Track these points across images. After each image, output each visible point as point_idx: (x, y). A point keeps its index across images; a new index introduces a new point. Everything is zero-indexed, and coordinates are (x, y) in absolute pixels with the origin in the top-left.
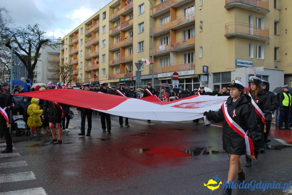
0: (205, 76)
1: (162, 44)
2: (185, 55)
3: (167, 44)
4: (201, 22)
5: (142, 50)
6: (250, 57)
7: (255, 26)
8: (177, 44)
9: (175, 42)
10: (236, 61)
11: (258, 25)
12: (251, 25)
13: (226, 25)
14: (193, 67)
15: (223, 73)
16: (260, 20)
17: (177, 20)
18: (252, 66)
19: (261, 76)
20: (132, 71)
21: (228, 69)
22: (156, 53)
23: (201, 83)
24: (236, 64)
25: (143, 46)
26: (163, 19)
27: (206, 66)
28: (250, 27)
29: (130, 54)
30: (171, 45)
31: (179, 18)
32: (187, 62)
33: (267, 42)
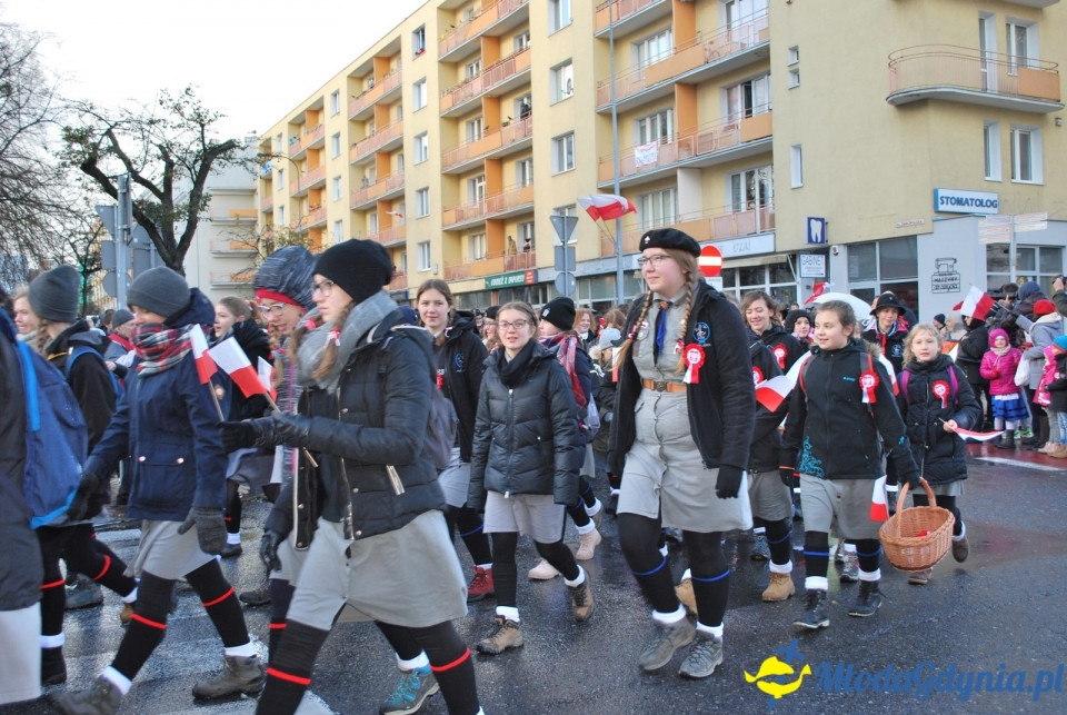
0: (816, 256)
1: (643, 142)
2: (735, 178)
3: (664, 142)
4: (795, 50)
5: (570, 164)
6: (987, 178)
7: (1005, 58)
8: (701, 137)
9: (694, 129)
10: (935, 193)
11: (1014, 51)
12: (988, 55)
13: (893, 57)
14: (769, 225)
15: (883, 242)
16: (1021, 30)
17: (699, 48)
18: (995, 211)
19: (1033, 250)
20: (534, 247)
21: (905, 225)
22: (622, 175)
23: (799, 284)
24: (936, 205)
25: (570, 153)
26: (643, 43)
27: (817, 219)
28: (983, 61)
29: (524, 183)
30: (680, 145)
31: (704, 38)
32: (744, 206)
33: (1051, 116)
